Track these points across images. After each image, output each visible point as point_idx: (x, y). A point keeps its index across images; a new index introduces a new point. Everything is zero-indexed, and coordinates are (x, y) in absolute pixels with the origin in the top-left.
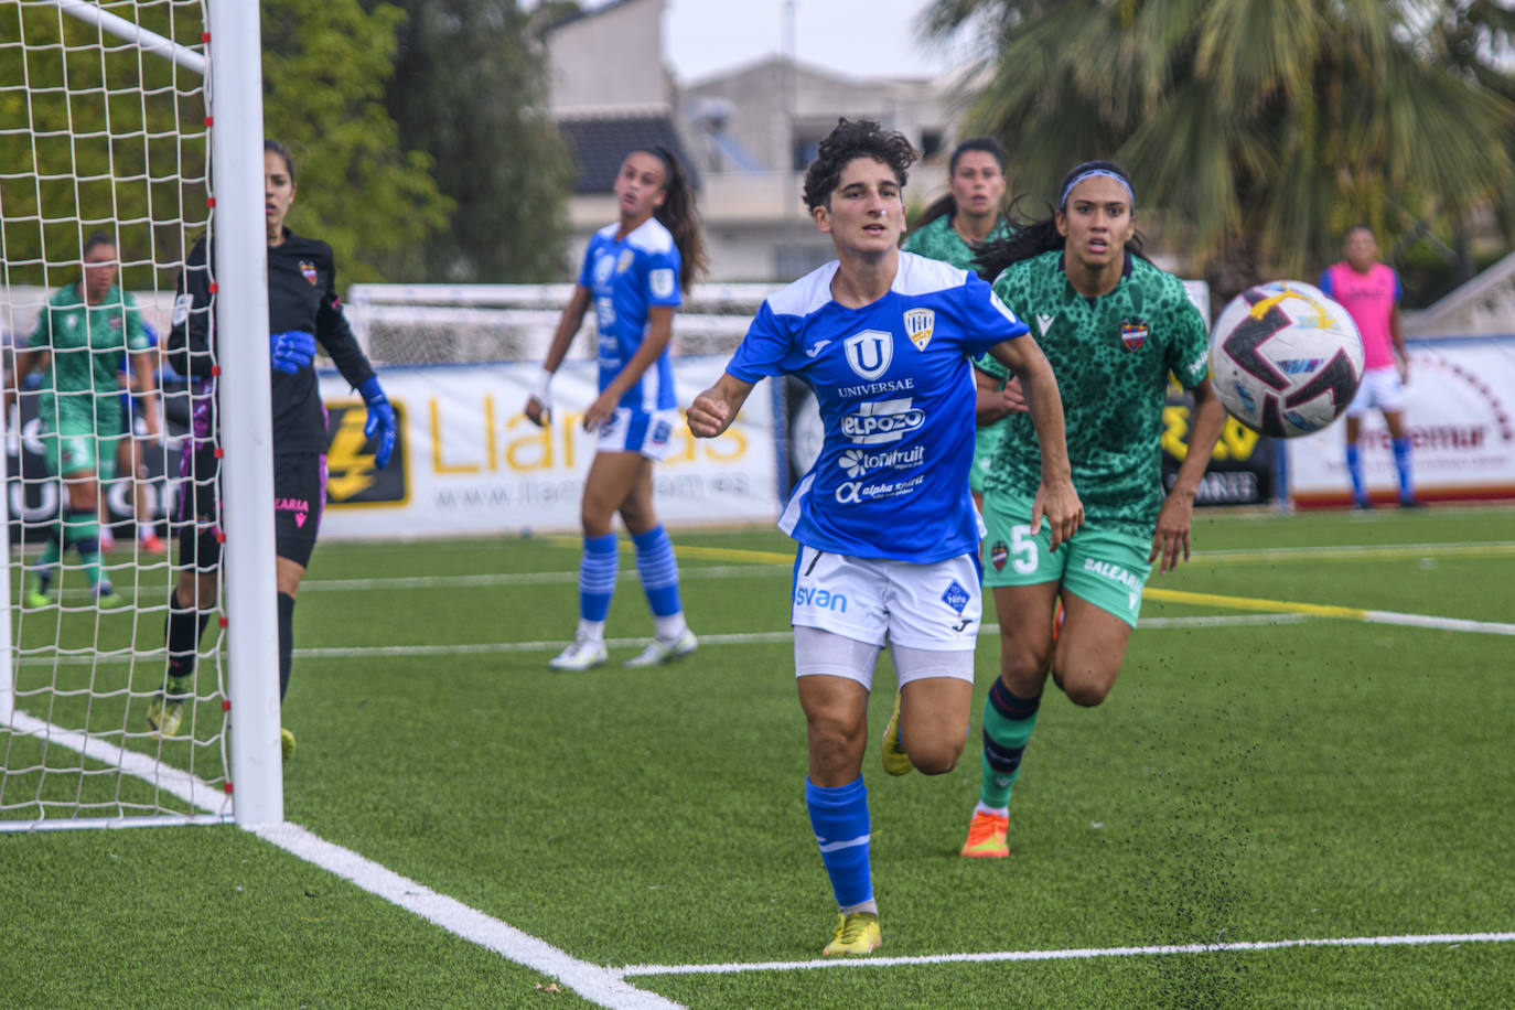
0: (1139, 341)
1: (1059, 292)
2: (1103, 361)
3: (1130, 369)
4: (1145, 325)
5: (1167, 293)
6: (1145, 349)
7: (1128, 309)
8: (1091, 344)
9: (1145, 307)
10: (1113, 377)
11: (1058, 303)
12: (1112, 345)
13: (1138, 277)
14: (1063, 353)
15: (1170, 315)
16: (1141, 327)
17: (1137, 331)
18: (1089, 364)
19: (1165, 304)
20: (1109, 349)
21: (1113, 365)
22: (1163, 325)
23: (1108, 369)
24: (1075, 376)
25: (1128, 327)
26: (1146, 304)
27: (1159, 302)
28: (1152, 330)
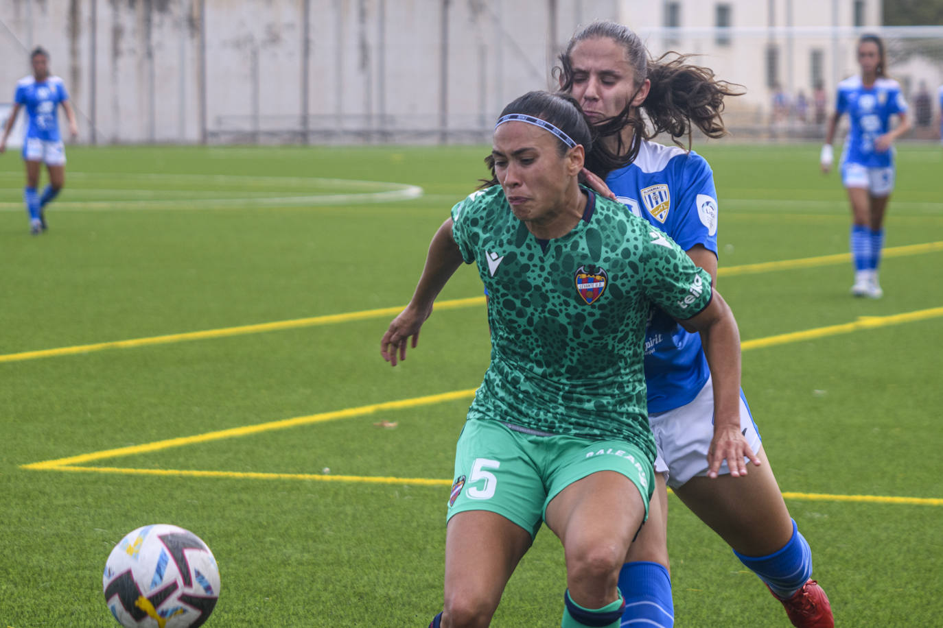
0: (596, 291)
1: (512, 231)
2: (557, 309)
3: (589, 322)
4: (602, 275)
5: (628, 240)
6: (603, 301)
7: (584, 257)
8: (544, 290)
9: (603, 255)
10: (570, 328)
11: (509, 242)
12: (567, 294)
13: (598, 221)
14: (516, 296)
15: (633, 266)
16: (598, 278)
17: (595, 281)
18: (543, 311)
19: (626, 253)
20: (563, 298)
21: (568, 315)
22: (625, 276)
23: (562, 319)
24: (530, 322)
25: (584, 276)
26: (605, 252)
27: (619, 251)
28: (610, 281)
